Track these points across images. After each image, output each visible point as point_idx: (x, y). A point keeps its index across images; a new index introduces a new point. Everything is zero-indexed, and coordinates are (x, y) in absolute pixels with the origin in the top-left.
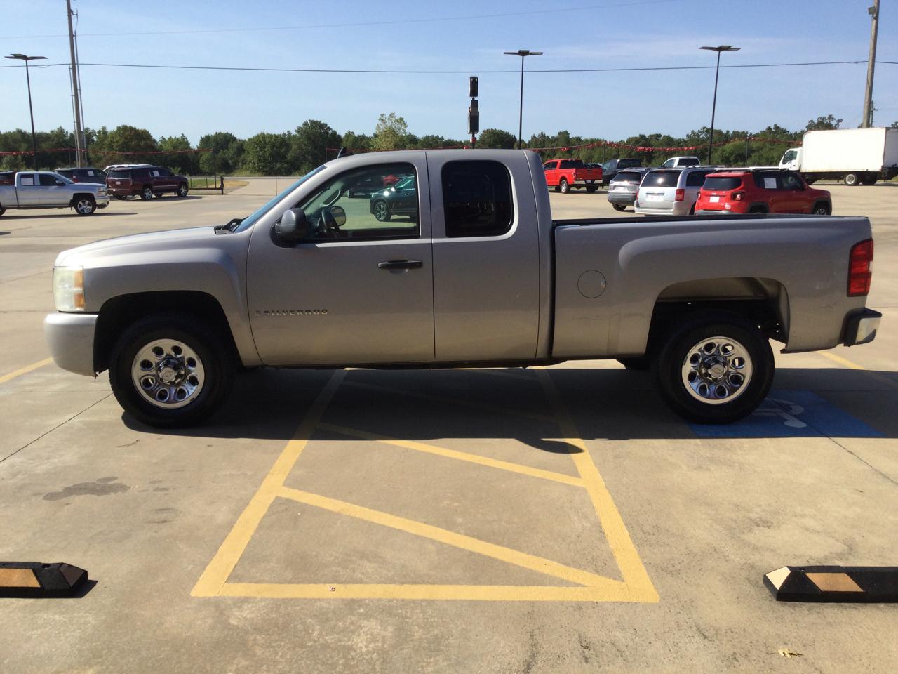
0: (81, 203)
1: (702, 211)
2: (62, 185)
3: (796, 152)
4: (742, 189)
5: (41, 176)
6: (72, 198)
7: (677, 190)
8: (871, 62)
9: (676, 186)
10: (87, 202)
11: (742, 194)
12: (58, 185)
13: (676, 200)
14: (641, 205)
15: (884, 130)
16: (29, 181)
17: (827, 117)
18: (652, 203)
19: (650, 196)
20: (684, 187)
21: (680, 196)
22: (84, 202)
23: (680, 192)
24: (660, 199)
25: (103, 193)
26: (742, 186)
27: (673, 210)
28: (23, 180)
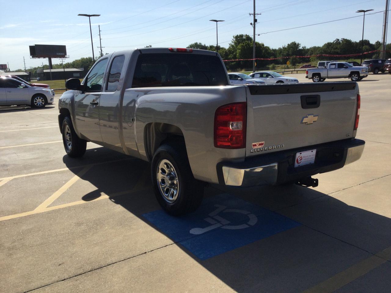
0: (353, 76)
2: (347, 68)
5: (339, 64)
6: (349, 74)
10: (356, 75)
12: (345, 67)
16: (334, 66)
22: (355, 75)
25: (365, 71)
28: (331, 66)
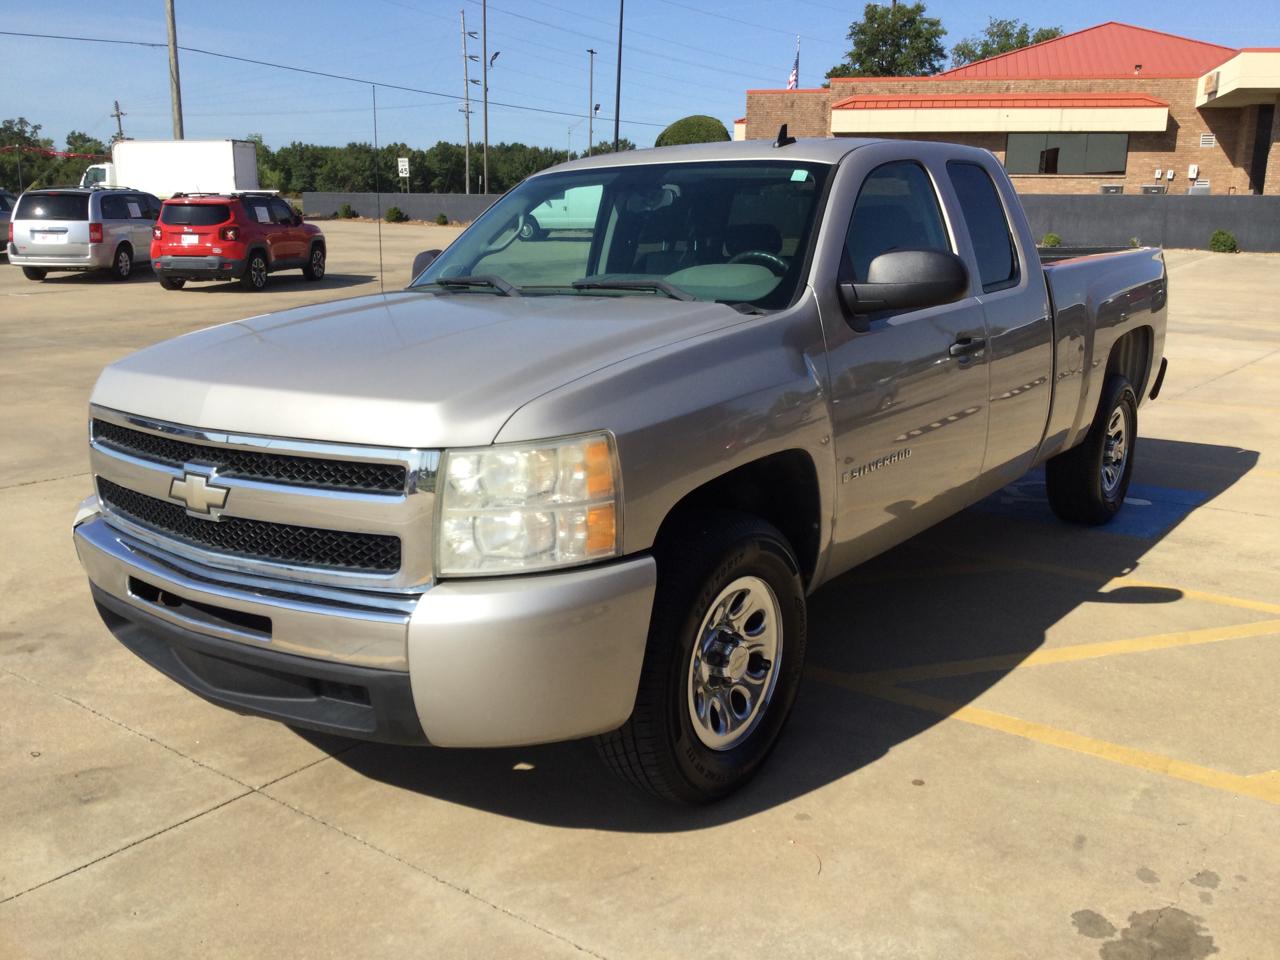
1: (170, 257)
3: (104, 170)
4: (234, 222)
7: (91, 225)
8: (171, 46)
9: (86, 218)
11: (236, 230)
13: (92, 241)
14: (20, 251)
15: (230, 143)
17: (17, 121)
18: (45, 247)
19: (37, 235)
20: (100, 220)
21: (97, 236)
23: (95, 228)
24: (62, 240)
26: (232, 219)
27: (89, 257)
